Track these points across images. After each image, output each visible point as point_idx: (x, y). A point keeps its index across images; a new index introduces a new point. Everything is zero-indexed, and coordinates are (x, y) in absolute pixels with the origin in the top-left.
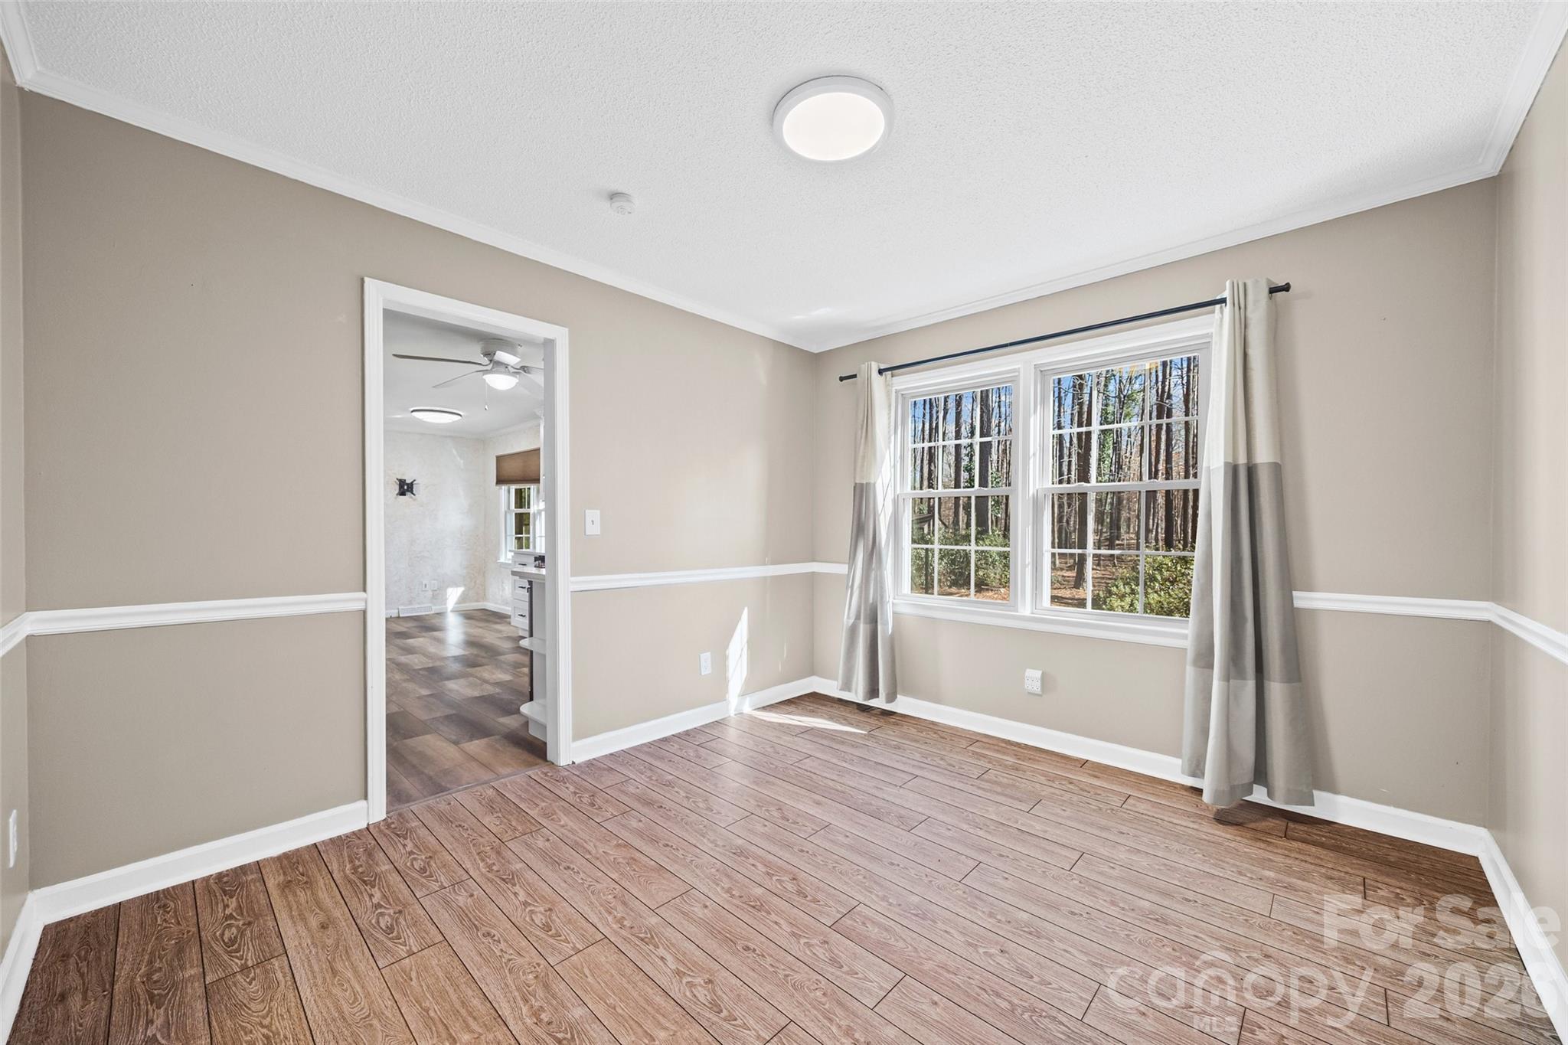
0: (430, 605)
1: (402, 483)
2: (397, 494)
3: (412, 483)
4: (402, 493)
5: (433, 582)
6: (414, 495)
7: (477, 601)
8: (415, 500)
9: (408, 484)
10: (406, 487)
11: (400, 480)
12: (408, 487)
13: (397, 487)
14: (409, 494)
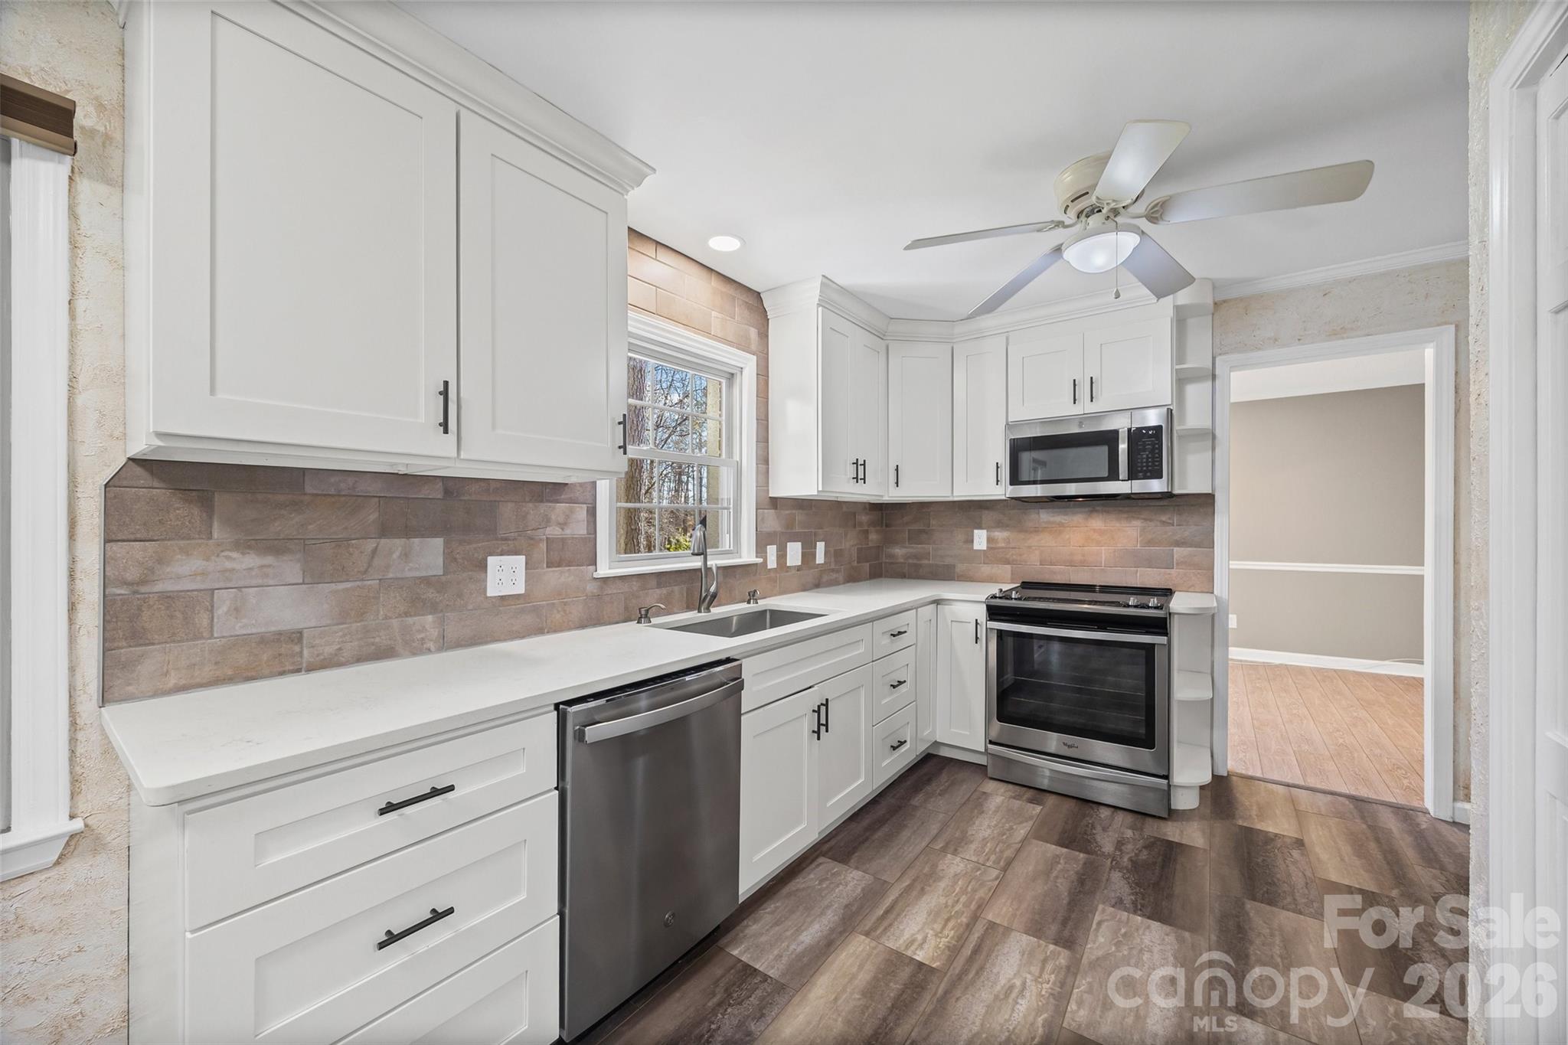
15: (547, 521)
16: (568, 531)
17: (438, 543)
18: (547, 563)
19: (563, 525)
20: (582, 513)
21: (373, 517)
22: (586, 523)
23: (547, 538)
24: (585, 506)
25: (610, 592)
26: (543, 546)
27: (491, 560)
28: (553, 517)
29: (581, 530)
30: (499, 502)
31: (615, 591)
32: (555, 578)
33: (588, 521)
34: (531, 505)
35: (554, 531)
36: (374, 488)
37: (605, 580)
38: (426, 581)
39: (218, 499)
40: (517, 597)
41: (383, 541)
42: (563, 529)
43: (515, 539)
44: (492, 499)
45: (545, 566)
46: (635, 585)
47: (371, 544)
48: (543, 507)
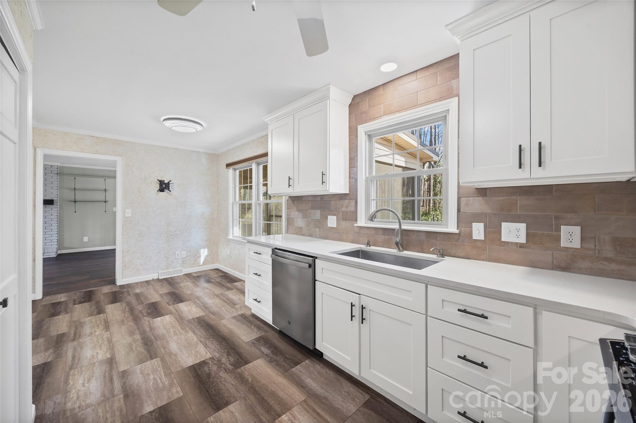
0: (181, 268)
1: (161, 182)
2: (158, 191)
3: (168, 183)
4: (162, 190)
5: (183, 252)
6: (170, 191)
7: (213, 263)
8: (170, 195)
9: (165, 184)
10: (164, 186)
11: (160, 181)
12: (165, 186)
13: (158, 186)
14: (166, 191)
15: (342, 205)
16: (348, 209)
17: (319, 211)
18: (342, 219)
19: (347, 207)
20: (353, 203)
21: (310, 205)
22: (354, 206)
23: (342, 211)
24: (354, 200)
25: (363, 232)
26: (341, 213)
27: (329, 217)
28: (344, 204)
29: (353, 209)
30: (331, 200)
31: (364, 232)
32: (344, 224)
33: (355, 206)
34: (338, 201)
35: (344, 209)
36: (310, 199)
37: (361, 228)
38: (317, 220)
39: (295, 202)
40: (335, 228)
41: (311, 210)
42: (347, 208)
43: (334, 211)
44: (330, 200)
45: (341, 220)
46: (373, 232)
47: (310, 211)
48: (341, 202)
